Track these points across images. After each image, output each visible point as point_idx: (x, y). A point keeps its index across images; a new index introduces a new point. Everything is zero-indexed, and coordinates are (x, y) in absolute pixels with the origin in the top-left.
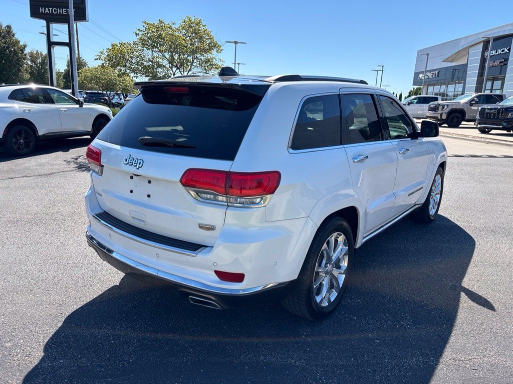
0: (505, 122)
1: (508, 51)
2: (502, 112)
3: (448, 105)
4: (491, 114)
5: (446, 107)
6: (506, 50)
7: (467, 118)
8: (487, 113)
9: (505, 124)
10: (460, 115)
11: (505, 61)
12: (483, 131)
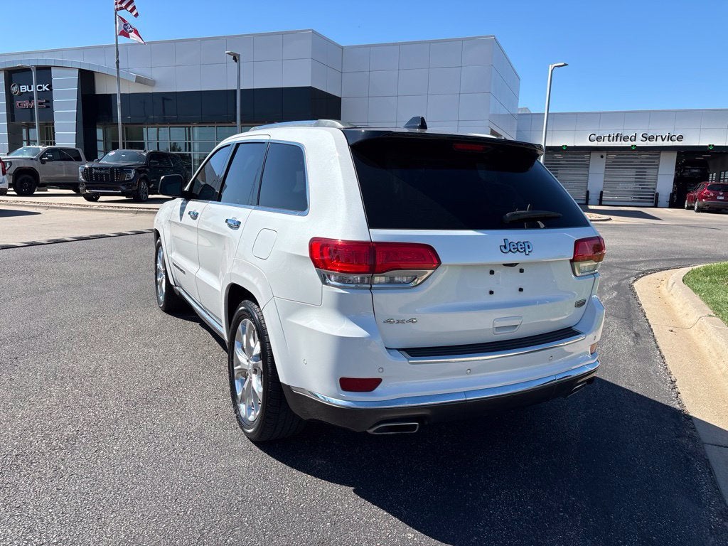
0: (123, 185)
1: (48, 89)
2: (117, 173)
3: (10, 163)
4: (102, 175)
5: (8, 166)
6: (45, 88)
7: (42, 180)
8: (96, 174)
9: (124, 188)
10: (30, 177)
11: (47, 102)
12: (91, 198)
